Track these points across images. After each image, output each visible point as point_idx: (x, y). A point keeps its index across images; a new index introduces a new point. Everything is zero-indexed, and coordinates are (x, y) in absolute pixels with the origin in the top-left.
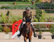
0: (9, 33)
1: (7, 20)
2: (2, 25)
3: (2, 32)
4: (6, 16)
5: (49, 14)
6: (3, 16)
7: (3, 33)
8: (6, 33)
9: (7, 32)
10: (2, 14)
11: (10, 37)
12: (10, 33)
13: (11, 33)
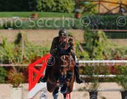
0: (22, 87)
1: (16, 54)
2: (4, 67)
3: (6, 83)
4: (13, 46)
5: (116, 40)
6: (6, 44)
7: (8, 86)
8: (14, 87)
9: (15, 84)
10: (4, 42)
11: (23, 94)
12: (23, 85)
13: (26, 86)
